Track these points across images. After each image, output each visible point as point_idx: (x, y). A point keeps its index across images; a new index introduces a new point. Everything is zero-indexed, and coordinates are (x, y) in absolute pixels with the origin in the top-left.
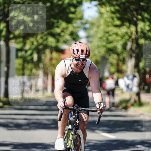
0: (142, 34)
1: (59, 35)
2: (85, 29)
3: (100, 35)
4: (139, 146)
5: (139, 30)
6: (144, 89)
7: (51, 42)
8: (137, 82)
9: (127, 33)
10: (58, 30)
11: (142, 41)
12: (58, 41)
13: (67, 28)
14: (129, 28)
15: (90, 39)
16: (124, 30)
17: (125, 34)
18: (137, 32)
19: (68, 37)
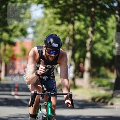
0: (78, 31)
1: (12, 31)
2: (33, 27)
3: (44, 31)
5: (76, 28)
6: (78, 75)
9: (66, 30)
11: (78, 37)
12: (10, 36)
14: (67, 26)
15: (37, 34)
16: (63, 28)
17: (64, 31)
18: (74, 29)
19: (18, 33)
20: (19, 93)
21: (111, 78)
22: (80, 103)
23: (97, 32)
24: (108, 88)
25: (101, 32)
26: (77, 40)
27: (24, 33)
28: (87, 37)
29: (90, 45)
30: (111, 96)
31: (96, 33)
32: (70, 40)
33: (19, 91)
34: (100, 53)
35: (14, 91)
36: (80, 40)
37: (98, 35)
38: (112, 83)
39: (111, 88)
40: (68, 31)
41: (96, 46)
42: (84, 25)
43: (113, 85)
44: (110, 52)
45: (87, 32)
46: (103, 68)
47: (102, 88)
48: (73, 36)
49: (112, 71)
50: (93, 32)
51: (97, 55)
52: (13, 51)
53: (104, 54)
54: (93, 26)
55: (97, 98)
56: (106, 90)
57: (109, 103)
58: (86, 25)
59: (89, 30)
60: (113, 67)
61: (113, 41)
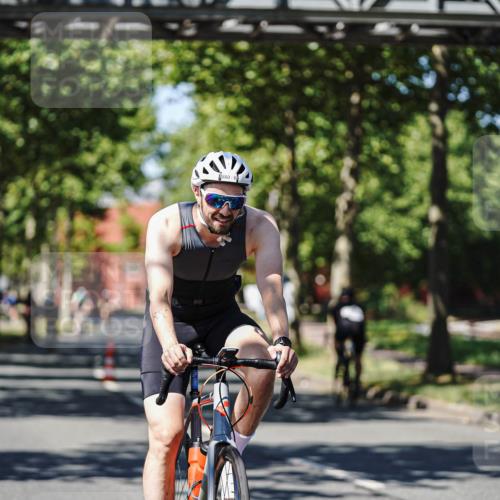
0: (306, 169)
1: (93, 170)
2: (161, 156)
4: (296, 461)
5: (300, 159)
6: (309, 312)
7: (72, 189)
8: (293, 294)
9: (267, 167)
10: (89, 159)
11: (307, 189)
12: (89, 187)
13: (113, 154)
14: (273, 152)
15: (174, 182)
16: (260, 158)
17: (263, 170)
18: (294, 164)
19: (115, 177)
20: (120, 373)
21: (418, 323)
22: (317, 403)
23: (369, 173)
24: (409, 352)
25: (382, 172)
26: (305, 197)
27: (133, 176)
28: (337, 189)
29: (346, 212)
30: (417, 379)
31: (368, 177)
32: (280, 199)
33: (117, 365)
34: (380, 241)
35: (103, 365)
36: (315, 198)
37: (374, 183)
38: (420, 338)
39: (417, 353)
40: (275, 169)
41: (368, 215)
42: (327, 148)
43: (425, 345)
44: (414, 237)
45: (338, 174)
46: (390, 289)
47: (388, 353)
48: (291, 187)
49: (421, 298)
50: (355, 173)
51: (371, 246)
52: (98, 235)
53: (394, 244)
54: (355, 152)
55: (372, 385)
56: (402, 361)
57: (412, 403)
58: (333, 150)
59: (343, 165)
60: (424, 285)
61: (421, 200)
